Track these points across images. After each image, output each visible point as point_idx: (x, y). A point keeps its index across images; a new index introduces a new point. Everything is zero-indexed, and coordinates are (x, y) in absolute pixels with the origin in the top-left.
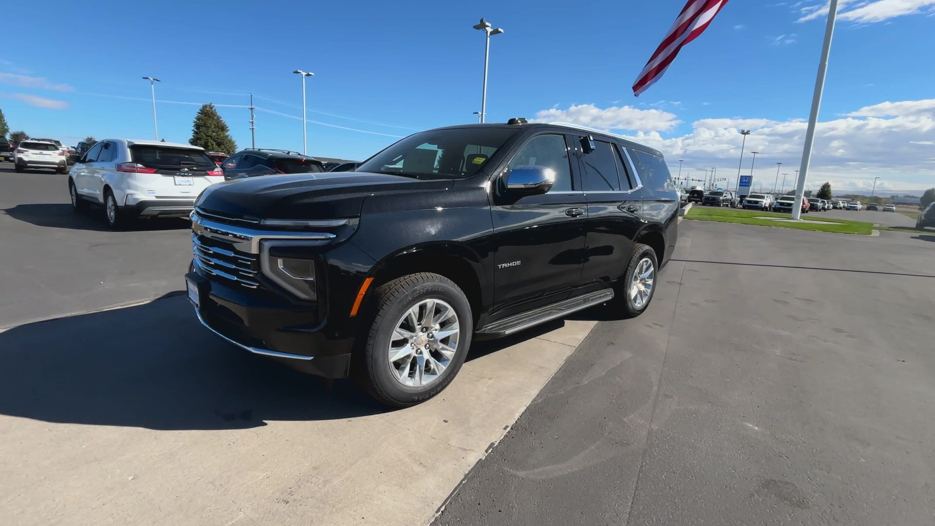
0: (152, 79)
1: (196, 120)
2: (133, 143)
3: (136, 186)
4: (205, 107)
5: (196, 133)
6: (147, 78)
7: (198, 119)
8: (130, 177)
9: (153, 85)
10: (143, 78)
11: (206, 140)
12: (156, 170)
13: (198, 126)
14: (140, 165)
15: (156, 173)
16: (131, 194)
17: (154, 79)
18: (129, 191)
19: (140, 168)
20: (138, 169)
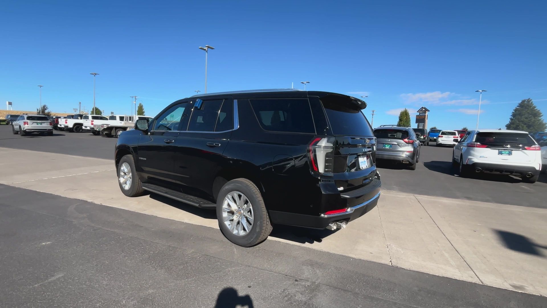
0: (481, 91)
1: (514, 111)
2: (479, 131)
3: (474, 154)
4: (523, 102)
5: (511, 119)
6: (478, 91)
7: (516, 110)
8: (472, 150)
9: (481, 95)
10: (476, 91)
11: (518, 124)
12: (487, 146)
13: (514, 115)
14: (478, 143)
15: (487, 147)
16: (471, 159)
17: (482, 91)
18: (470, 157)
19: (478, 145)
20: (477, 145)
